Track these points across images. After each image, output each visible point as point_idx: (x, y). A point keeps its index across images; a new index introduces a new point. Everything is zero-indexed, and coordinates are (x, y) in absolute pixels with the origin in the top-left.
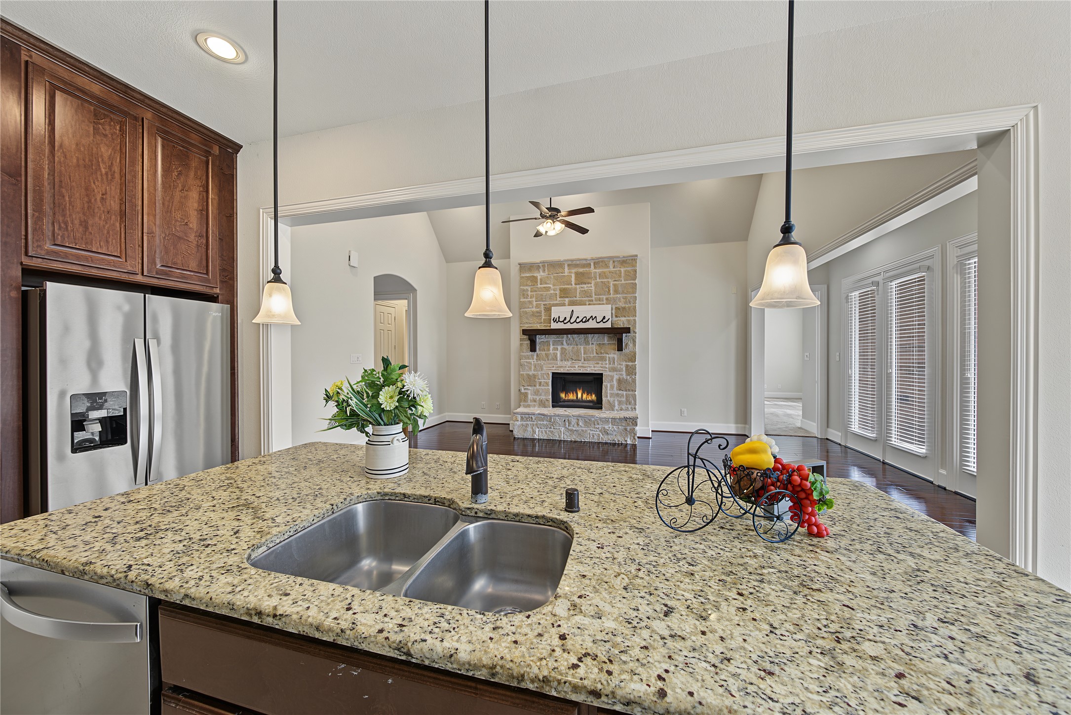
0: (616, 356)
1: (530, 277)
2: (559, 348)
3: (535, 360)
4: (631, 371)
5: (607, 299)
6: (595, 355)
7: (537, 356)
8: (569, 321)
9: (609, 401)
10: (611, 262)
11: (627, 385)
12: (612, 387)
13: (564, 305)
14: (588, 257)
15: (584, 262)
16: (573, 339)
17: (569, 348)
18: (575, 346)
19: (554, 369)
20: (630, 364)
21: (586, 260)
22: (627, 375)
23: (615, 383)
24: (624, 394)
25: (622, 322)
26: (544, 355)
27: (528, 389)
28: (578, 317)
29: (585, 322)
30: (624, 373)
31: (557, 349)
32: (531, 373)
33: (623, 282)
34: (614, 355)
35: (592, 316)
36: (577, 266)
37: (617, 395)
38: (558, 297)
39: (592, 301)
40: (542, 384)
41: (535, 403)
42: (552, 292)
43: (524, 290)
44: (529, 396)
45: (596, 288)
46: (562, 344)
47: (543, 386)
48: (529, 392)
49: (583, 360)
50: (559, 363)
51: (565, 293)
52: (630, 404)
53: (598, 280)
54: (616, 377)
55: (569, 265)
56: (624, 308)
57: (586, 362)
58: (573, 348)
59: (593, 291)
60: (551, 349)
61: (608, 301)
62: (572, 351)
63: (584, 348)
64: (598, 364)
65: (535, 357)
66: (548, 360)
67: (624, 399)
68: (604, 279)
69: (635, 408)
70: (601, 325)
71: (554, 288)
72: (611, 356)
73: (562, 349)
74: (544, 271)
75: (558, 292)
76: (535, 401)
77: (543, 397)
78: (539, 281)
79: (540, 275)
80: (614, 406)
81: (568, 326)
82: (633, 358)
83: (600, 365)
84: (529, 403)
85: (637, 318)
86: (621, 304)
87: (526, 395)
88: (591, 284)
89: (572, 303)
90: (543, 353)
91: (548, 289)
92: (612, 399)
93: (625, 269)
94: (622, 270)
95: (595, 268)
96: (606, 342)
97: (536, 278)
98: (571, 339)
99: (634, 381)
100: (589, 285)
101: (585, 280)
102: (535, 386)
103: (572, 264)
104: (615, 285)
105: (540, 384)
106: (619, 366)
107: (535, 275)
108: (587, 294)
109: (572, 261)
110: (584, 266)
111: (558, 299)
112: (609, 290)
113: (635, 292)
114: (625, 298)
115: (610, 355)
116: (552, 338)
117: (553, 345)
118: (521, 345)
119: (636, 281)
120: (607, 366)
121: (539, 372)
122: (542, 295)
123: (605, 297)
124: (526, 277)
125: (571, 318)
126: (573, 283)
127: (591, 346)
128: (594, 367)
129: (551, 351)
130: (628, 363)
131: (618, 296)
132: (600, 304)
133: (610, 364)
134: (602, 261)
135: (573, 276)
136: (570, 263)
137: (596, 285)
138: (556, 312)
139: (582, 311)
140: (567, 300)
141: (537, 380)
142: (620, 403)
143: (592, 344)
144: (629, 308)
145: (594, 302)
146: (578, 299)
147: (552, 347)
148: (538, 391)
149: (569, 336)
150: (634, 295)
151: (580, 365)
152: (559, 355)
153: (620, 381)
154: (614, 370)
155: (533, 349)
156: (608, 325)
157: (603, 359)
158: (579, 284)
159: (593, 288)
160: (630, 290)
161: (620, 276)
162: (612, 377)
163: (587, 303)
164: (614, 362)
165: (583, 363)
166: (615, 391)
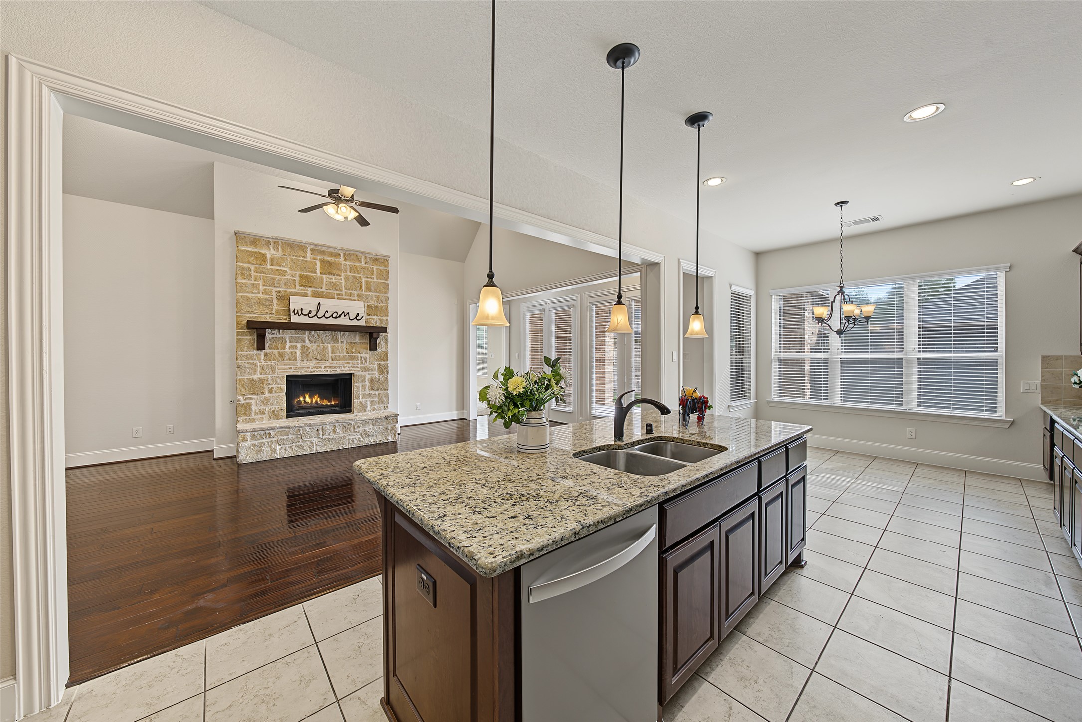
0: (368, 355)
1: (256, 253)
2: (299, 345)
3: (262, 360)
4: (384, 370)
5: (358, 295)
6: (345, 354)
7: (266, 355)
8: (316, 315)
9: (361, 403)
10: (363, 258)
11: (380, 385)
12: (364, 387)
13: (306, 295)
14: (339, 246)
15: (332, 250)
16: (318, 336)
17: (313, 347)
18: (321, 344)
19: (291, 371)
20: (383, 363)
21: (335, 248)
22: (380, 374)
23: (367, 383)
24: (377, 394)
25: (375, 321)
26: (277, 354)
27: (250, 399)
28: (327, 311)
29: (336, 317)
30: (377, 373)
31: (296, 347)
32: (255, 377)
33: (375, 280)
34: (367, 354)
35: (343, 312)
36: (322, 253)
37: (370, 395)
38: (297, 284)
39: (342, 295)
40: (274, 390)
41: (263, 416)
42: (289, 277)
43: (244, 269)
44: (254, 408)
45: (346, 281)
46: (304, 341)
47: (276, 392)
48: (253, 402)
49: (330, 360)
50: (299, 364)
51: (306, 281)
52: (382, 403)
53: (348, 273)
54: (368, 377)
55: (312, 250)
56: (377, 307)
57: (334, 362)
58: (318, 346)
59: (343, 284)
60: (287, 347)
61: (360, 298)
62: (317, 350)
63: (332, 346)
64: (347, 363)
65: (262, 357)
66: (283, 360)
67: (377, 399)
68: (355, 273)
69: (387, 407)
70: (355, 323)
71: (291, 274)
72: (363, 355)
73: (303, 347)
74: (276, 249)
75: (297, 279)
76: (263, 413)
77: (275, 407)
78: (269, 261)
79: (270, 253)
80: (367, 407)
81: (315, 320)
82: (385, 357)
83: (351, 365)
84: (253, 416)
85: (389, 318)
86: (374, 303)
87: (247, 407)
88: (340, 276)
89: (316, 295)
90: (276, 351)
91: (283, 273)
92: (363, 401)
93: (378, 267)
94: (375, 268)
95: (345, 259)
96: (357, 340)
97: (264, 256)
98: (316, 335)
99: (386, 380)
100: (338, 277)
101: (334, 271)
102: (262, 393)
103: (317, 250)
104: (367, 282)
105: (271, 391)
106: (372, 365)
107: (263, 252)
108: (335, 286)
109: (317, 245)
110: (331, 255)
111: (298, 287)
112: (361, 286)
113: (386, 292)
114: (378, 297)
115: (361, 355)
116: (288, 334)
117: (290, 342)
118: (239, 340)
119: (389, 282)
120: (359, 366)
121: (269, 376)
122: (273, 279)
123: (356, 293)
124: (248, 251)
125: (317, 312)
126: (318, 271)
127: (340, 344)
128: (344, 367)
129: (287, 350)
130: (380, 363)
131: (371, 293)
132: (350, 300)
133: (362, 364)
134: (353, 255)
135: (318, 263)
136: (314, 247)
137: (347, 279)
138: (296, 303)
139: (330, 305)
140: (309, 289)
141: (265, 386)
142: (373, 403)
143: (342, 342)
144: (382, 308)
145: (344, 297)
146: (323, 290)
147: (288, 344)
148: (267, 399)
149: (313, 332)
150: (386, 295)
151: (327, 365)
152: (298, 354)
153: (372, 381)
154: (366, 370)
155: (261, 346)
156: (362, 323)
157: (353, 358)
158: (325, 274)
159: (343, 281)
160: (383, 290)
161: (373, 274)
162: (364, 377)
163: (336, 297)
164: (366, 362)
165: (330, 364)
166: (368, 392)
